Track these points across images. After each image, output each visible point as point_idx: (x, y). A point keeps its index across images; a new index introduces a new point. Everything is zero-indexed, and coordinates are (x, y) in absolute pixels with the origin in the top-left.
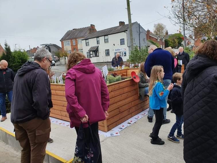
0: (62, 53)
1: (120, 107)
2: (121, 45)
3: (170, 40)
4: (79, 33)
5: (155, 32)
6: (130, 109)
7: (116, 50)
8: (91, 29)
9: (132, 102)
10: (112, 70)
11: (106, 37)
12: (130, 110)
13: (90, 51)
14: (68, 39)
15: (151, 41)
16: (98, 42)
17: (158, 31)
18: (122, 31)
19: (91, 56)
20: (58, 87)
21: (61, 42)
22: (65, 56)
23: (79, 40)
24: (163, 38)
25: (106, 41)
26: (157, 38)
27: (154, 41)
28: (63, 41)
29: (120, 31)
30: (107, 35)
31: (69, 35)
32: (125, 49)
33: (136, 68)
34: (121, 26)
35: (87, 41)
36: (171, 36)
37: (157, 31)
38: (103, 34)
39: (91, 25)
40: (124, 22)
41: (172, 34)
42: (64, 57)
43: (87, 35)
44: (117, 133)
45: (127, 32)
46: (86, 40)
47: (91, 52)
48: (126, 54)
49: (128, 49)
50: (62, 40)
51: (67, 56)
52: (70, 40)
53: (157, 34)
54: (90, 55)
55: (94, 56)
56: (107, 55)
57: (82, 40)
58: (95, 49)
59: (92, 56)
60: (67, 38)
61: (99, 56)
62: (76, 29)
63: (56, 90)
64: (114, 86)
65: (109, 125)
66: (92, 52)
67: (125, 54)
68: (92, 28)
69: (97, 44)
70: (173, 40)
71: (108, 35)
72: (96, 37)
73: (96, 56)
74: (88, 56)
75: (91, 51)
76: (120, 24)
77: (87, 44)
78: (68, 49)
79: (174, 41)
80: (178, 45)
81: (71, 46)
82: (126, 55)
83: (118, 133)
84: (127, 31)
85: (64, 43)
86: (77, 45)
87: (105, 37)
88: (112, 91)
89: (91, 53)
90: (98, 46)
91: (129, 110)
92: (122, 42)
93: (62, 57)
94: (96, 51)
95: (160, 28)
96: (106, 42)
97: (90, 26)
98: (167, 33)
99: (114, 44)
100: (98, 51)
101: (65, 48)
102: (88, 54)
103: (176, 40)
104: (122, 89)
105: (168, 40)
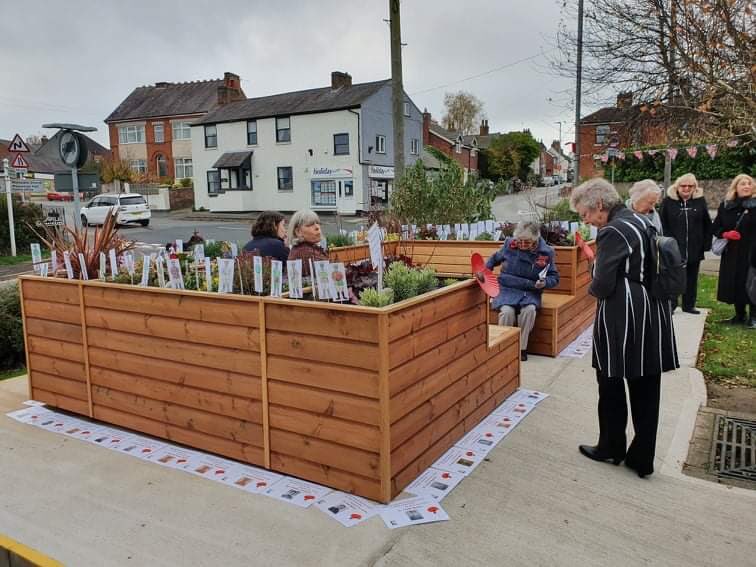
0: (112, 169)
1: (432, 397)
2: (336, 154)
3: (496, 154)
4: (180, 101)
5: (445, 121)
6: (462, 403)
7: (316, 172)
8: (226, 88)
9: (467, 375)
10: (346, 244)
11: (283, 123)
12: (460, 406)
13: (220, 168)
14: (138, 119)
15: (436, 152)
16: (251, 138)
17: (456, 118)
18: (341, 106)
19: (223, 187)
20: (160, 303)
21: (107, 126)
22: (123, 181)
23: (179, 124)
24: (475, 142)
25: (283, 136)
26: (453, 143)
27: (445, 151)
28: (117, 125)
29: (335, 107)
30: (287, 116)
31: (141, 103)
32: (351, 172)
33: (430, 239)
34: (336, 88)
35: (211, 131)
36: (497, 138)
37: (452, 117)
38: (271, 112)
39: (227, 74)
40: (349, 73)
41: (502, 133)
42: (117, 183)
43: (211, 108)
44: (433, 510)
45: (358, 111)
46: (206, 125)
47: (222, 171)
48: (351, 187)
49: (358, 170)
50: (113, 121)
51: (129, 180)
52: (145, 123)
53: (452, 130)
54: (221, 180)
55: (234, 185)
56: (282, 185)
57: (192, 126)
58: (239, 163)
59: (228, 187)
60: (135, 113)
61: (251, 189)
62: (168, 84)
63: (151, 315)
64: (419, 309)
65: (396, 476)
66: (227, 171)
67: (348, 189)
68: (229, 85)
69: (249, 143)
70: (505, 153)
71: (292, 117)
72: (243, 120)
73: (242, 186)
74: (212, 186)
75: (225, 168)
76: (333, 82)
77: (210, 142)
78: (134, 155)
79: (509, 157)
80: (519, 171)
81: (145, 146)
82: (350, 193)
83: (438, 506)
84: (358, 107)
85: (121, 131)
86: (170, 142)
87: (280, 121)
88: (412, 333)
89: (224, 174)
90: (249, 150)
91: (457, 406)
92: (340, 143)
93: (112, 181)
94: (244, 170)
95: (463, 108)
96: (280, 139)
97: (222, 77)
98: (485, 129)
99: (311, 151)
100: (250, 169)
101: (125, 151)
102: (212, 179)
103: (514, 154)
104: (443, 323)
105: (488, 152)
